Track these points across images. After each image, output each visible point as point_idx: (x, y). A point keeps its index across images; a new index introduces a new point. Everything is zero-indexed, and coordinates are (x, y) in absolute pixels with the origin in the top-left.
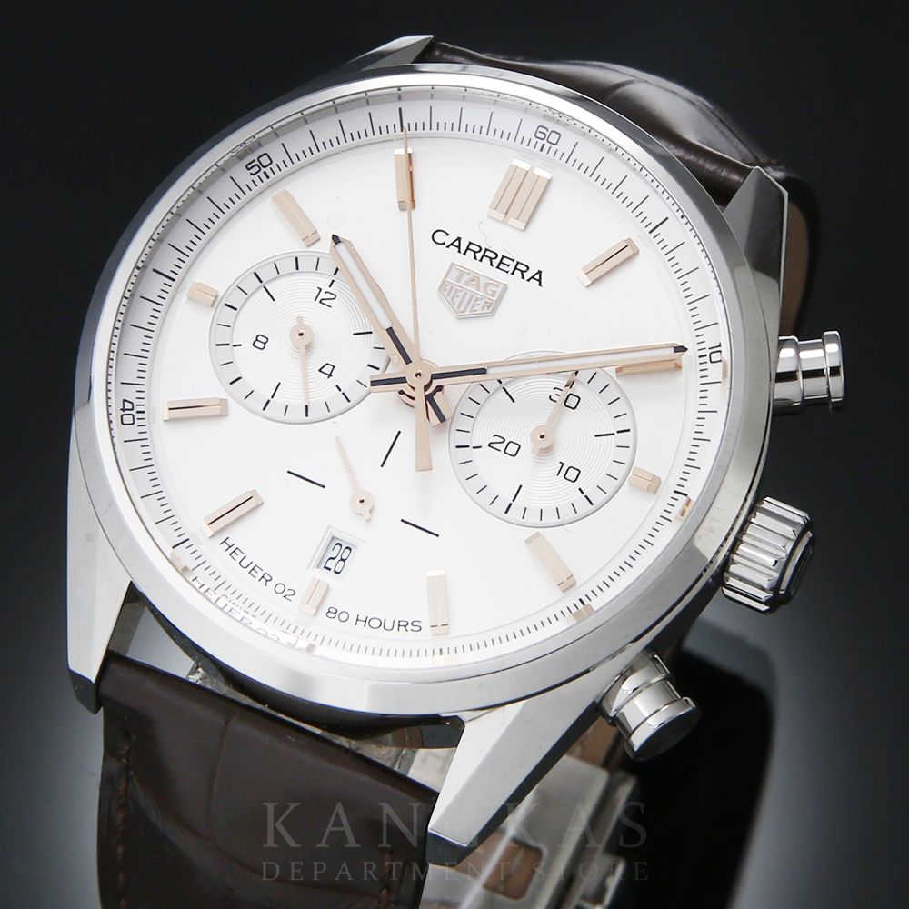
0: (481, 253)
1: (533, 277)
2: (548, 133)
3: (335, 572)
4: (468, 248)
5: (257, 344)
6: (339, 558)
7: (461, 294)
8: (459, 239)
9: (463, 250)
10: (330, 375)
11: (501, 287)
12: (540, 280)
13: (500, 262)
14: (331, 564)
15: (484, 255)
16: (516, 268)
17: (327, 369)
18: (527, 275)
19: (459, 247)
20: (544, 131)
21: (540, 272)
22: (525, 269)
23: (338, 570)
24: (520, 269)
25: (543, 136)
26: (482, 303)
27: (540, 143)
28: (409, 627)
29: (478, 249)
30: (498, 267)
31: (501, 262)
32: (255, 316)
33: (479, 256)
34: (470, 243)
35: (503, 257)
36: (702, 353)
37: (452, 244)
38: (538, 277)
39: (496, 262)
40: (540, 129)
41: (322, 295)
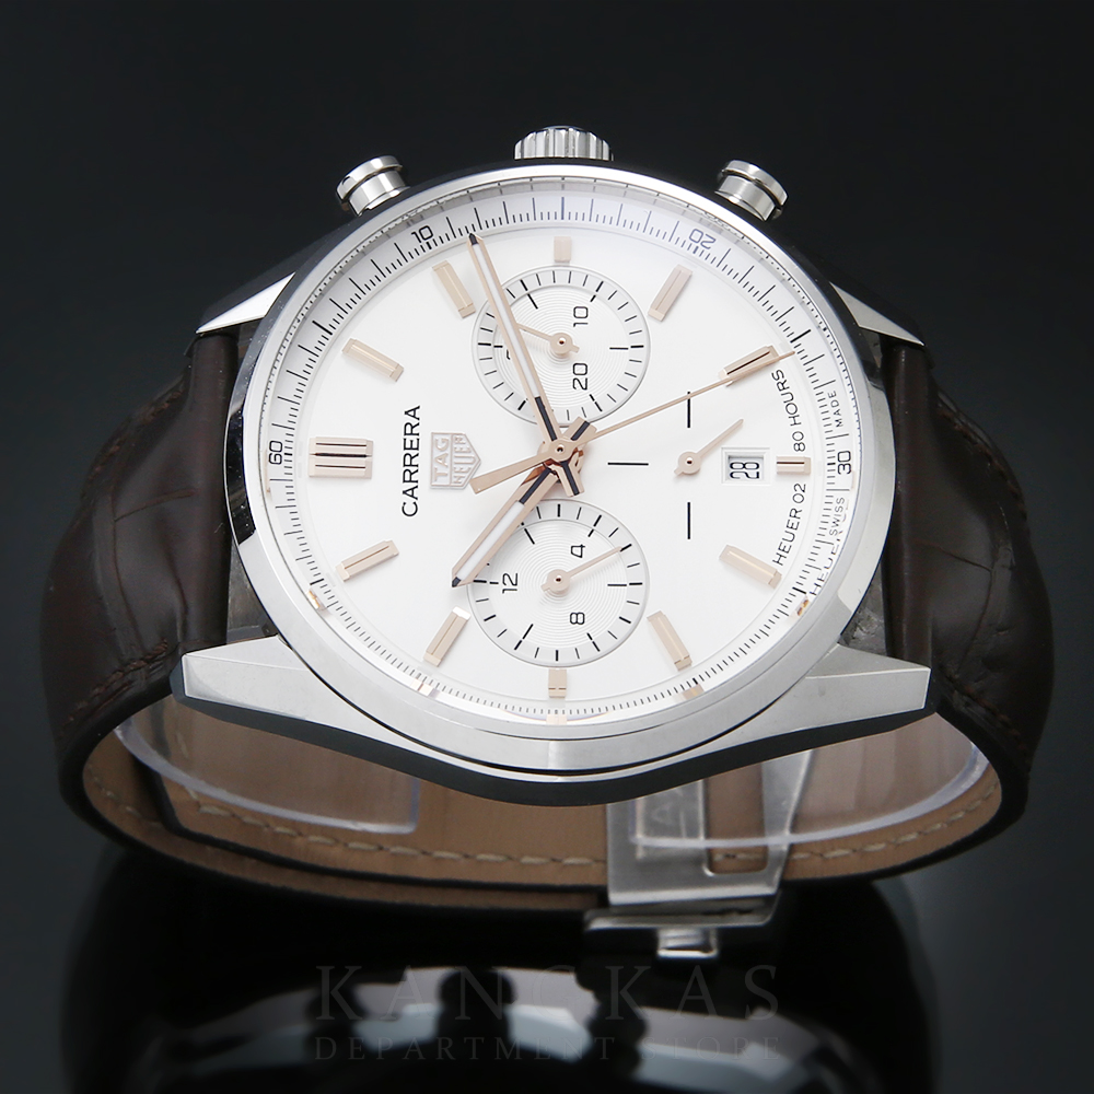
0: (410, 469)
1: (414, 416)
2: (274, 453)
3: (758, 467)
4: (411, 481)
5: (580, 621)
6: (744, 470)
7: (458, 467)
8: (404, 492)
9: (414, 485)
10: (582, 546)
11: (436, 437)
12: (414, 410)
13: (411, 451)
14: (753, 474)
15: (411, 465)
16: (412, 434)
17: (577, 551)
18: (414, 422)
19: (412, 489)
20: (272, 457)
21: (406, 413)
22: (409, 426)
23: (755, 466)
24: (410, 429)
25: (278, 457)
26: (458, 447)
27: (285, 457)
28: (782, 380)
29: (407, 473)
30: (417, 449)
31: (411, 448)
32: (554, 632)
33: (413, 469)
34: (404, 481)
35: (405, 449)
36: (426, 247)
37: (412, 496)
38: (412, 412)
39: (413, 453)
40: (273, 460)
41: (509, 586)
